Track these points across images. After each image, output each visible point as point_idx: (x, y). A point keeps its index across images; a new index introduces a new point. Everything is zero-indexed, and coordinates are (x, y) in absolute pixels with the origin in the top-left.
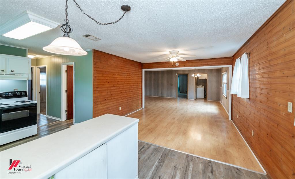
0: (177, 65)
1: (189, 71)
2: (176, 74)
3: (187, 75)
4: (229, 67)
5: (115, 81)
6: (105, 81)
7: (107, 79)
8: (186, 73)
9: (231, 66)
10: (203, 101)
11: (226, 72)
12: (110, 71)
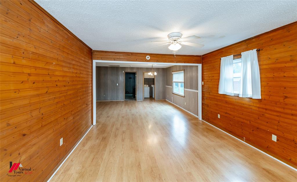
0: (147, 59)
1: (138, 68)
2: (123, 72)
3: (134, 74)
4: (198, 66)
5: (50, 79)
6: (25, 78)
7: (29, 75)
8: (134, 71)
9: (201, 65)
10: (149, 100)
11: (183, 71)
12: (38, 52)
